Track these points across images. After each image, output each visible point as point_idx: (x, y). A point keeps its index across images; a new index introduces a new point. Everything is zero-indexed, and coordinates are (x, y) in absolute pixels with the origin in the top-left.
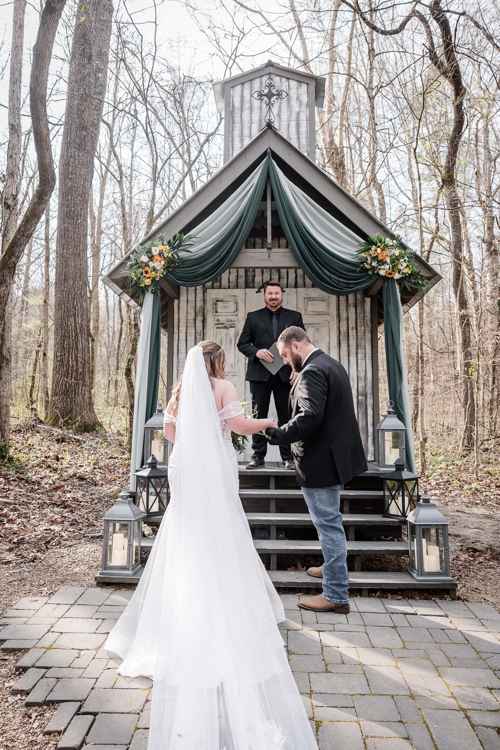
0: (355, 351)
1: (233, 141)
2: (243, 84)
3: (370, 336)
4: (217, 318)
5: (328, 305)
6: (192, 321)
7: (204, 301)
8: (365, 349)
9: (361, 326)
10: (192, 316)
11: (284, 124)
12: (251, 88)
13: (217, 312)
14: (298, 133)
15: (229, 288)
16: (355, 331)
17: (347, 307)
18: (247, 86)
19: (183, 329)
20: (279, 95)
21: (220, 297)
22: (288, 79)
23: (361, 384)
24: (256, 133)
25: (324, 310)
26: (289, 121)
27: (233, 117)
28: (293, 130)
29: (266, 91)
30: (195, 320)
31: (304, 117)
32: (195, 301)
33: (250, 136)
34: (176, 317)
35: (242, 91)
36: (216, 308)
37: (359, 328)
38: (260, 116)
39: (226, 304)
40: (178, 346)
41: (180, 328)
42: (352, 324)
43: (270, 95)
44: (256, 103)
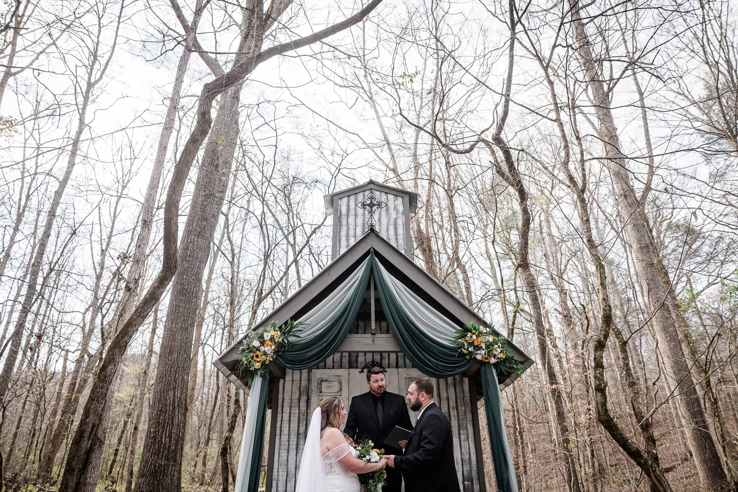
0: (457, 431)
1: (340, 240)
2: (349, 196)
3: (471, 416)
6: (296, 401)
7: (309, 380)
8: (467, 430)
9: (461, 406)
10: (296, 396)
11: (384, 228)
12: (356, 199)
13: (321, 392)
14: (396, 234)
15: (333, 368)
16: (456, 411)
17: (447, 387)
18: (352, 198)
19: (287, 409)
20: (379, 205)
21: (325, 377)
22: (386, 193)
23: (466, 468)
24: (360, 235)
26: (388, 225)
27: (340, 221)
28: (392, 232)
29: (368, 202)
30: (299, 400)
31: (400, 222)
32: (300, 381)
33: (355, 236)
34: (280, 397)
35: (348, 202)
36: (321, 388)
37: (459, 408)
38: (364, 220)
39: (330, 384)
40: (281, 427)
41: (284, 409)
42: (452, 404)
43: (371, 205)
44: (360, 211)
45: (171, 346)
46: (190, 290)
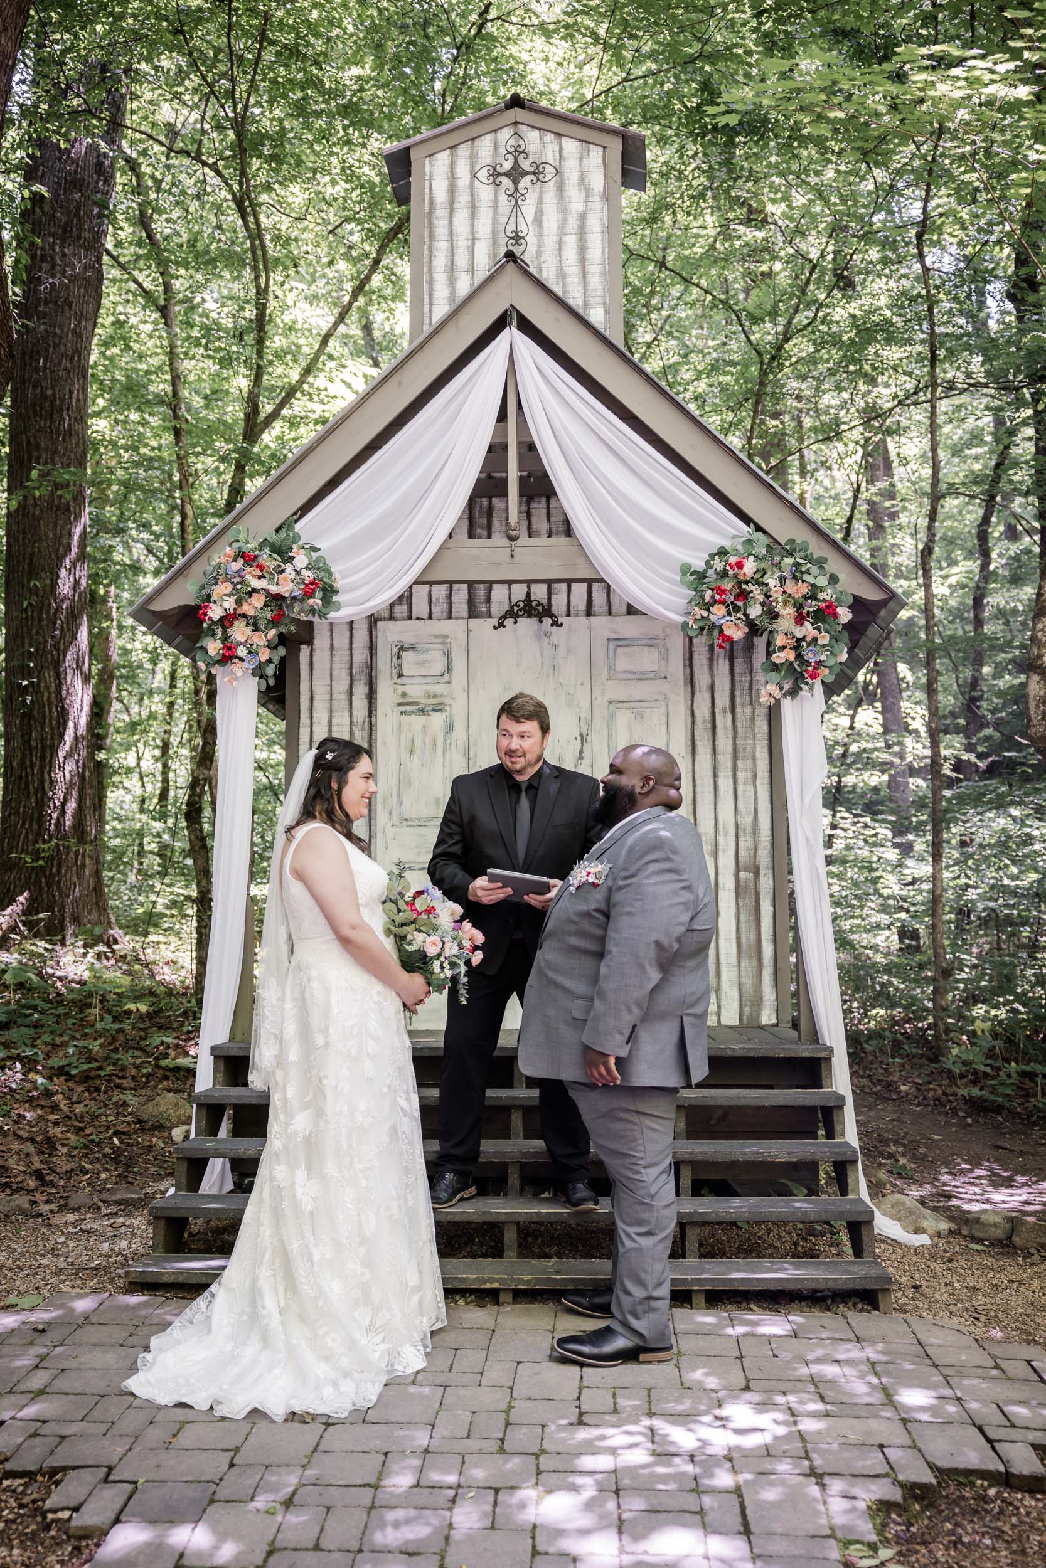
0: (729, 764)
1: (431, 282)
2: (452, 148)
3: (765, 728)
4: (401, 689)
5: (665, 656)
6: (343, 696)
7: (372, 648)
8: (754, 759)
9: (743, 705)
10: (342, 684)
11: (550, 242)
12: (473, 156)
13: (400, 675)
14: (583, 261)
15: (430, 617)
16: (729, 716)
17: (711, 659)
18: (463, 151)
20: (537, 172)
21: (408, 640)
22: (559, 135)
23: (746, 843)
24: (484, 264)
25: (655, 668)
26: (562, 232)
27: (431, 227)
28: (571, 254)
29: (508, 165)
30: (351, 693)
31: (595, 223)
32: (351, 649)
33: (472, 271)
34: (304, 687)
35: (452, 165)
36: (400, 665)
37: (739, 710)
38: (495, 222)
39: (422, 657)
41: (315, 714)
42: (723, 699)
43: (516, 174)
44: (485, 193)
45: (32, 555)
46: (62, 399)
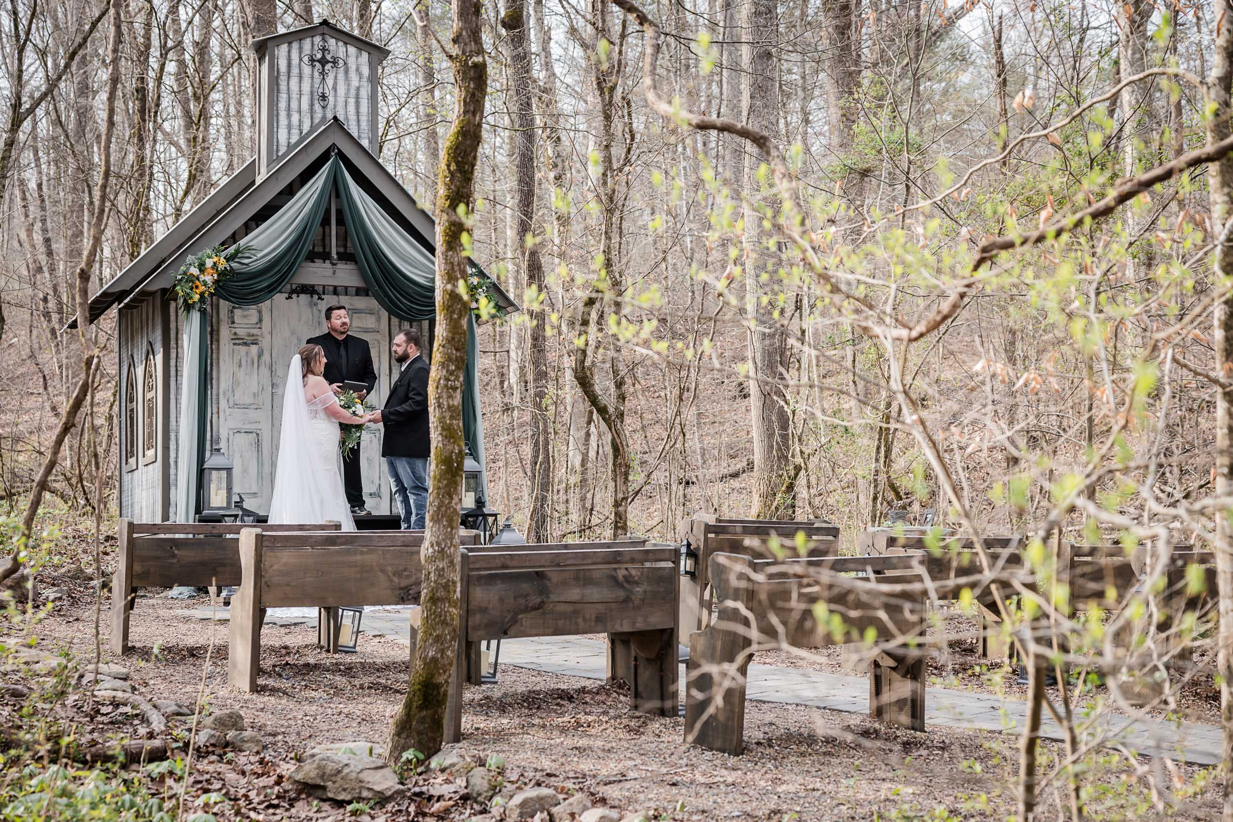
2: (290, 43)
4: (234, 330)
5: (379, 319)
12: (301, 49)
13: (233, 323)
14: (358, 113)
18: (295, 45)
20: (335, 62)
22: (346, 43)
25: (372, 326)
26: (347, 96)
27: (278, 85)
28: (352, 109)
29: (319, 56)
31: (364, 94)
35: (289, 52)
36: (233, 317)
38: (312, 86)
39: (246, 314)
43: (323, 62)
44: (307, 70)
